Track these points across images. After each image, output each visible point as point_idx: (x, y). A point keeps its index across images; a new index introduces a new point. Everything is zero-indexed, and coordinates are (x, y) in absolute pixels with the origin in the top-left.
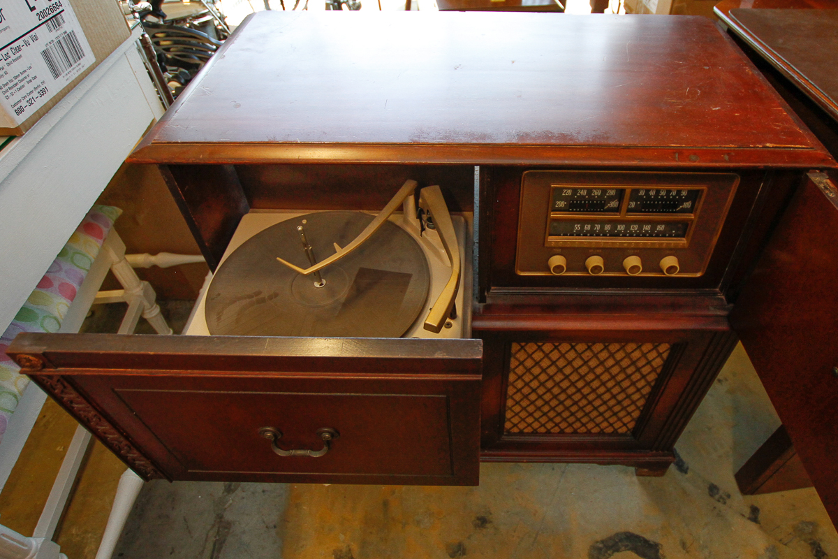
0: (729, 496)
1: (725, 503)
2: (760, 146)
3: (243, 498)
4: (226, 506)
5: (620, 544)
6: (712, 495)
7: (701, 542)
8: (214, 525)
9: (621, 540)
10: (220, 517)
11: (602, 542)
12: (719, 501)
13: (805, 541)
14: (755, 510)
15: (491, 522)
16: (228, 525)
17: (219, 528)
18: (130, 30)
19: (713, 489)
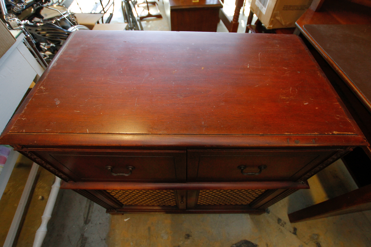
0: (285, 223)
1: (284, 226)
2: (331, 134)
3: (92, 227)
4: (85, 231)
5: (242, 245)
6: (279, 223)
7: (274, 244)
8: (80, 239)
9: (243, 243)
10: (82, 235)
11: (235, 244)
12: (281, 225)
13: (314, 242)
14: (295, 229)
15: (191, 236)
16: (86, 239)
17: (82, 240)
18: (15, 39)
19: (279, 220)
